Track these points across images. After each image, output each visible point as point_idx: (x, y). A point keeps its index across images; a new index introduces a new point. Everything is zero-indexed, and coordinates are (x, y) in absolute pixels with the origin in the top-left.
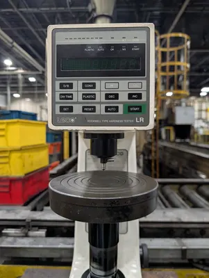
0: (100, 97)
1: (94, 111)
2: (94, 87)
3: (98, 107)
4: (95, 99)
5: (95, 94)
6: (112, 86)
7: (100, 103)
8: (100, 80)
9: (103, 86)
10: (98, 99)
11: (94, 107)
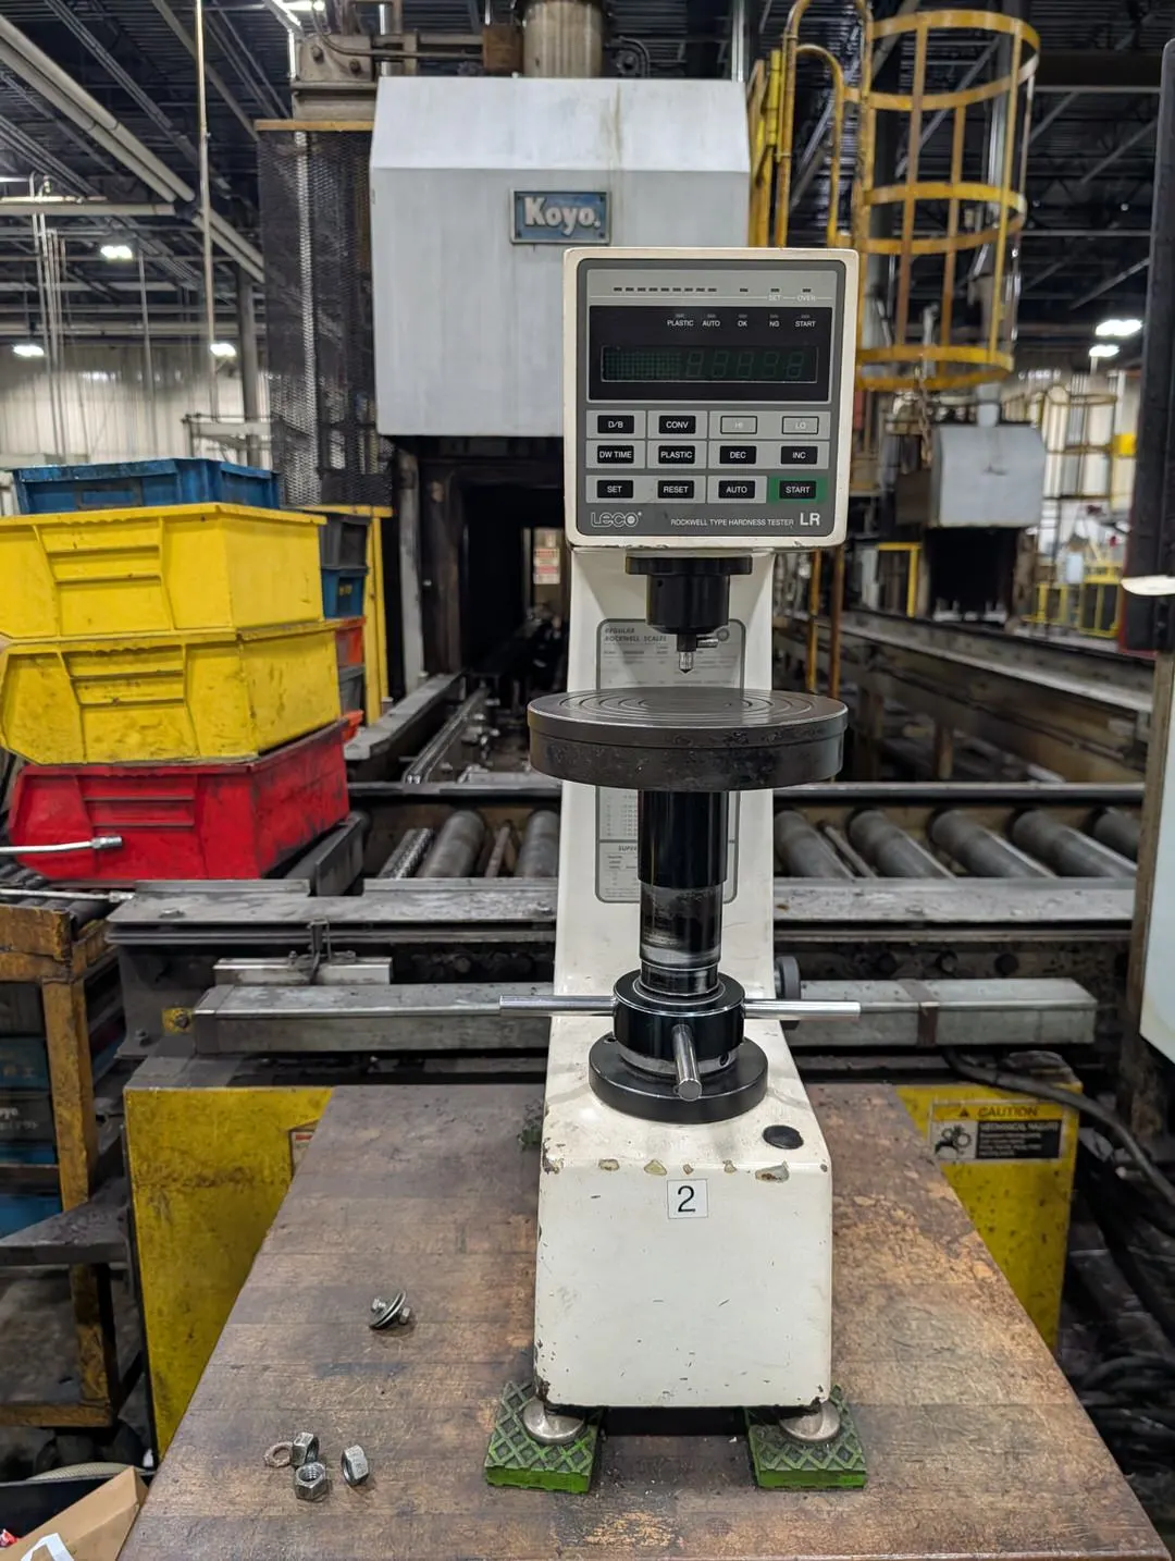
0: (707, 456)
1: (690, 494)
2: (691, 429)
3: (699, 481)
4: (692, 461)
5: (692, 449)
6: (740, 425)
7: (707, 472)
8: (709, 409)
9: (717, 424)
10: (699, 463)
11: (691, 484)
